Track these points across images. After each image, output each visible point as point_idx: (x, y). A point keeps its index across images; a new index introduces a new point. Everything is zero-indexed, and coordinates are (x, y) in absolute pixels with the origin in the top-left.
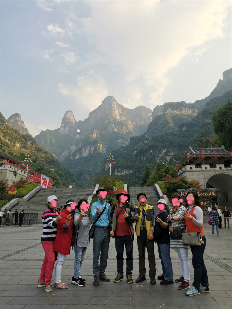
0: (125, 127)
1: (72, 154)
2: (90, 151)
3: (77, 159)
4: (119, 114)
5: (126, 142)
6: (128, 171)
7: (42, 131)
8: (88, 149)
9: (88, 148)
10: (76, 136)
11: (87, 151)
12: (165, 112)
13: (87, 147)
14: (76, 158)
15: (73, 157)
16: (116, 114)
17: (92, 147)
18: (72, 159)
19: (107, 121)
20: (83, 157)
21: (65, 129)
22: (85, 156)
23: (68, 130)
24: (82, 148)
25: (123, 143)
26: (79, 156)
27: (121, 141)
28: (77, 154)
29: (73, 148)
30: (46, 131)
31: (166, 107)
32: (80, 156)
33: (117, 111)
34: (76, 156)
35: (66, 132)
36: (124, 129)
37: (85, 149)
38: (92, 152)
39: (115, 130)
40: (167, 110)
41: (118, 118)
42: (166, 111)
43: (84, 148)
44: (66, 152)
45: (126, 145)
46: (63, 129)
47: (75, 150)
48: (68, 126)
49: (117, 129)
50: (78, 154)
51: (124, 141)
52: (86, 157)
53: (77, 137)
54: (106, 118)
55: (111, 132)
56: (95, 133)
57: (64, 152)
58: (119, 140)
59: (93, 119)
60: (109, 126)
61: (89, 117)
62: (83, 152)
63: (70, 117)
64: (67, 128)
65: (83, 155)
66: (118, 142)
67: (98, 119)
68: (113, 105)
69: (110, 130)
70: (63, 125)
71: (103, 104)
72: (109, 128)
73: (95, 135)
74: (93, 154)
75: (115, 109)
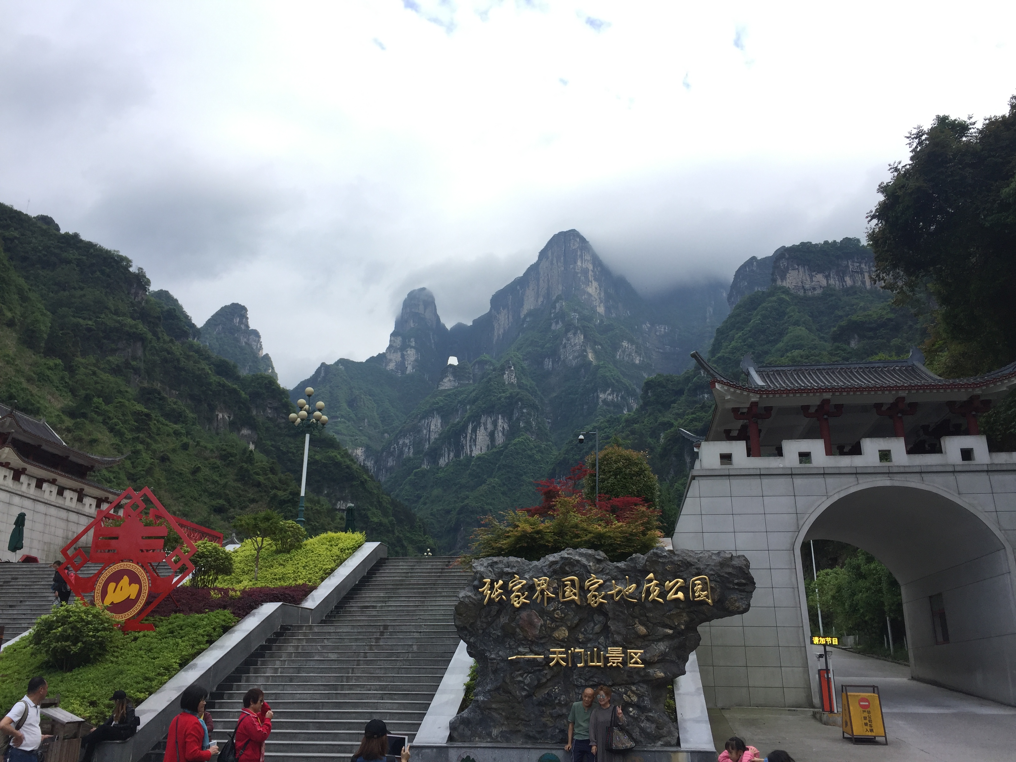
0: (625, 344)
1: (427, 446)
2: (492, 435)
3: (447, 464)
4: (603, 294)
5: (631, 401)
7: (323, 364)
8: (486, 429)
9: (485, 424)
10: (441, 379)
11: (482, 436)
12: (779, 283)
13: (483, 420)
14: (443, 462)
15: (431, 460)
16: (590, 295)
17: (500, 421)
19: (557, 323)
20: (470, 458)
21: (403, 356)
22: (476, 452)
23: (416, 360)
24: (465, 427)
25: (618, 406)
26: (452, 455)
27: (610, 397)
28: (445, 450)
29: (433, 427)
30: (337, 363)
31: (783, 263)
32: (457, 455)
33: (595, 284)
34: (441, 455)
35: (410, 368)
36: (624, 352)
37: (474, 431)
38: (500, 439)
39: (586, 356)
40: (788, 275)
41: (601, 310)
42: (783, 278)
43: (470, 427)
44: (407, 441)
45: (629, 410)
46: (396, 357)
47: (440, 435)
49: (595, 352)
50: (449, 450)
51: (622, 397)
52: (479, 458)
53: (448, 384)
54: (553, 313)
55: (574, 363)
56: (512, 368)
57: (400, 443)
58: (605, 392)
59: (507, 317)
60: (563, 343)
61: (493, 311)
62: (468, 438)
63: (423, 312)
64: (412, 353)
65: (469, 450)
66: (600, 400)
67: (525, 317)
68: (579, 263)
69: (571, 358)
70: (399, 340)
71: (544, 260)
72: (565, 347)
73: (513, 377)
74: (505, 446)
75: (590, 276)
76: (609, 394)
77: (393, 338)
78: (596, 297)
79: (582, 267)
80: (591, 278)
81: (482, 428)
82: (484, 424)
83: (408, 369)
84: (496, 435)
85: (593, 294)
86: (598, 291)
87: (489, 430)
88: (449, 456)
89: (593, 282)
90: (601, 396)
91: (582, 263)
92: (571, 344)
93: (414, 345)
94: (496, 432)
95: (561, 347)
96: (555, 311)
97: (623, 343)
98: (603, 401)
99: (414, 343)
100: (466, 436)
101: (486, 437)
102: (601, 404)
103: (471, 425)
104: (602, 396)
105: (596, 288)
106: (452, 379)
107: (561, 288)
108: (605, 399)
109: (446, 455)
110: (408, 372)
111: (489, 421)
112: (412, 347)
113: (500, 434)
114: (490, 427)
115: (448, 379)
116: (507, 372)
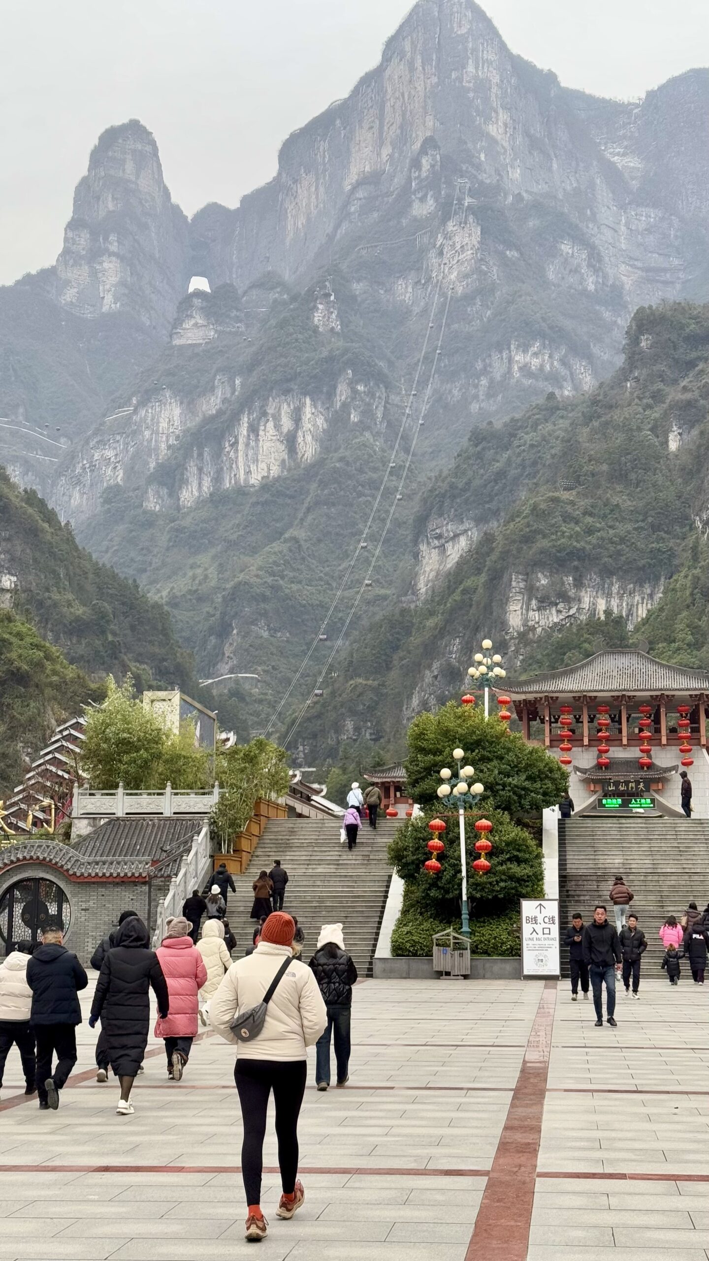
0: (567, 247)
1: (152, 465)
2: (291, 441)
3: (198, 502)
4: (519, 140)
5: (580, 369)
6: (615, 589)
8: (278, 427)
9: (277, 418)
10: (178, 322)
11: (270, 440)
13: (272, 407)
14: (189, 495)
15: (164, 491)
16: (492, 141)
17: (309, 412)
18: (152, 504)
19: (423, 200)
20: (241, 491)
21: (93, 274)
22: (257, 477)
23: (122, 283)
24: (235, 422)
25: (554, 378)
26: (207, 481)
27: (535, 362)
28: (192, 468)
29: (163, 425)
32: (218, 479)
33: (503, 116)
34: (184, 482)
35: (109, 298)
36: (564, 264)
37: (254, 429)
38: (308, 449)
41: (516, 173)
44: (110, 453)
45: (576, 388)
46: (79, 274)
47: (180, 439)
48: (114, 247)
50: (200, 470)
51: (562, 360)
52: (262, 487)
53: (193, 332)
54: (416, 178)
55: (460, 290)
56: (332, 298)
57: (96, 458)
58: (525, 351)
59: (313, 189)
60: (438, 244)
61: (284, 175)
62: (241, 446)
63: (133, 178)
64: (111, 265)
65: (242, 472)
66: (516, 368)
67: (355, 188)
68: (471, 68)
69: (453, 276)
70: (84, 239)
71: (395, 60)
72: (441, 253)
73: (334, 316)
74: (319, 463)
75: (493, 98)
76: (535, 354)
77: (70, 235)
78: (506, 144)
79: (476, 77)
80: (495, 102)
81: (271, 425)
82: (274, 416)
83: (105, 301)
84: (300, 440)
85: (499, 138)
86: (510, 131)
87: (285, 430)
88: (200, 484)
89: (500, 111)
90: (517, 358)
91: (477, 68)
92: (453, 246)
93: (116, 250)
94: (300, 433)
95: (432, 254)
96: (419, 176)
97: (563, 247)
98: (520, 369)
99: (116, 244)
100: (236, 442)
101: (278, 443)
102: (517, 374)
103: (246, 419)
104: (519, 357)
105: (506, 125)
106: (200, 322)
107: (431, 124)
108: (525, 365)
109: (195, 485)
110: (105, 309)
111: (286, 410)
112: (111, 254)
113: (309, 438)
114: (287, 424)
115: (192, 322)
116: (320, 307)
